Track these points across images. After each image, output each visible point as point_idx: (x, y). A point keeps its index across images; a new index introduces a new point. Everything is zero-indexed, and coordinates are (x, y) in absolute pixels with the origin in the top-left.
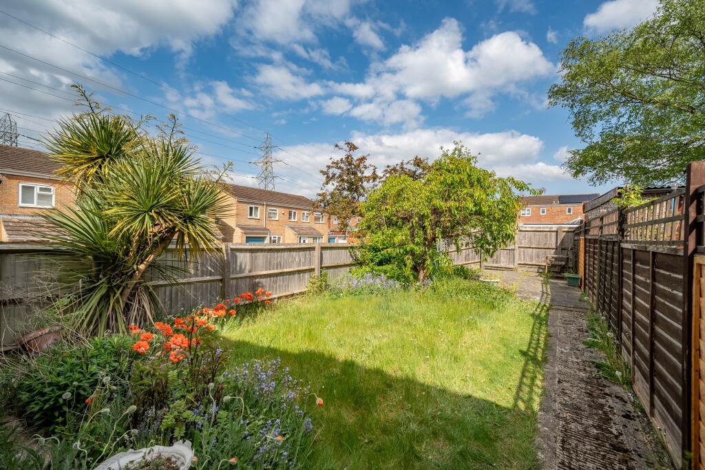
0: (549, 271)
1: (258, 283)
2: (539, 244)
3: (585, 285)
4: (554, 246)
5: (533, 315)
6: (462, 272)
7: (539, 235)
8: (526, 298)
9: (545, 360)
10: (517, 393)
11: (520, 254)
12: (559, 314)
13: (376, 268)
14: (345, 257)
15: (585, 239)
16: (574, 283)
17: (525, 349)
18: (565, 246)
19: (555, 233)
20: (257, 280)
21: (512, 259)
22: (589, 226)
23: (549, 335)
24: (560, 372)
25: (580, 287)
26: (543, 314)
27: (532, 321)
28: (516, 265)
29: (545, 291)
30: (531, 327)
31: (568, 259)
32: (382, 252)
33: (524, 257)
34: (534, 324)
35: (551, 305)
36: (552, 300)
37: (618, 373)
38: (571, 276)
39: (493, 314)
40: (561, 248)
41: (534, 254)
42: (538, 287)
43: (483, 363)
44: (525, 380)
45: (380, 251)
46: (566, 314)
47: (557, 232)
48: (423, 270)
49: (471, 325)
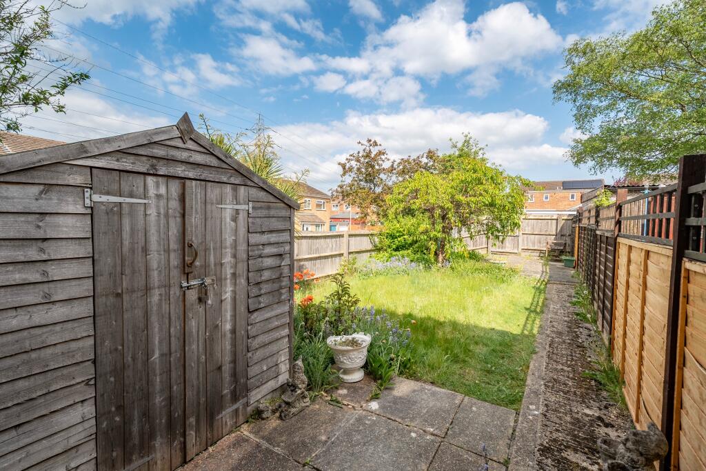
0: (549, 255)
1: (303, 265)
2: (540, 231)
3: (578, 266)
4: (554, 233)
5: (534, 287)
6: (473, 256)
7: (541, 223)
8: (529, 276)
9: (542, 312)
10: (524, 328)
11: (523, 240)
12: (555, 286)
13: (394, 253)
14: (365, 244)
15: (579, 227)
16: (568, 264)
17: (528, 306)
18: (564, 233)
19: (555, 221)
20: (302, 263)
21: (516, 245)
22: (582, 216)
23: (546, 299)
24: (552, 318)
25: (574, 268)
26: (542, 287)
27: (533, 291)
28: (520, 250)
29: (544, 270)
30: (533, 294)
31: (565, 244)
32: (399, 239)
33: (527, 243)
34: (535, 293)
35: (548, 281)
36: (550, 277)
37: (589, 316)
38: (567, 258)
39: (504, 286)
40: (560, 235)
41: (536, 241)
42: (539, 268)
43: (500, 314)
44: (528, 322)
45: (396, 238)
46: (560, 286)
47: (557, 220)
48: (442, 253)
49: (488, 292)
